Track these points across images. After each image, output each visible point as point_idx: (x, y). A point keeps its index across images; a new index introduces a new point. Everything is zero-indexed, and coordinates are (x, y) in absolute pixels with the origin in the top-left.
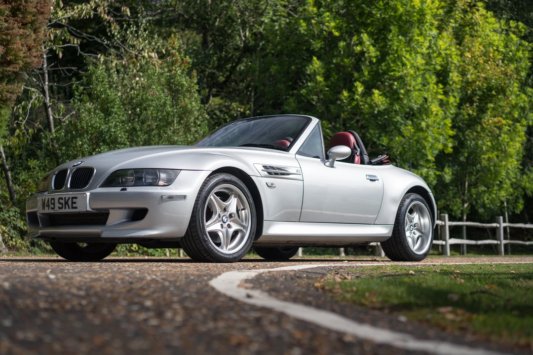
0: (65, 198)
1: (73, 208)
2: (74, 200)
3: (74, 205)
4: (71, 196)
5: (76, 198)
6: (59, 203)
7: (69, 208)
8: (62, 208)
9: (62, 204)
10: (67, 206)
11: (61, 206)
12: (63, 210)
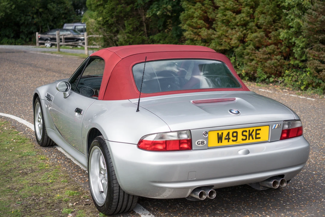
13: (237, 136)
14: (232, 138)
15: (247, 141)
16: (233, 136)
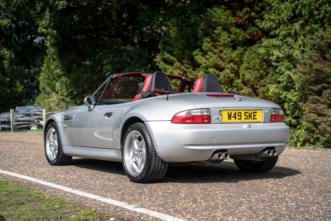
13: (241, 116)
14: (238, 117)
15: (248, 120)
16: (239, 116)
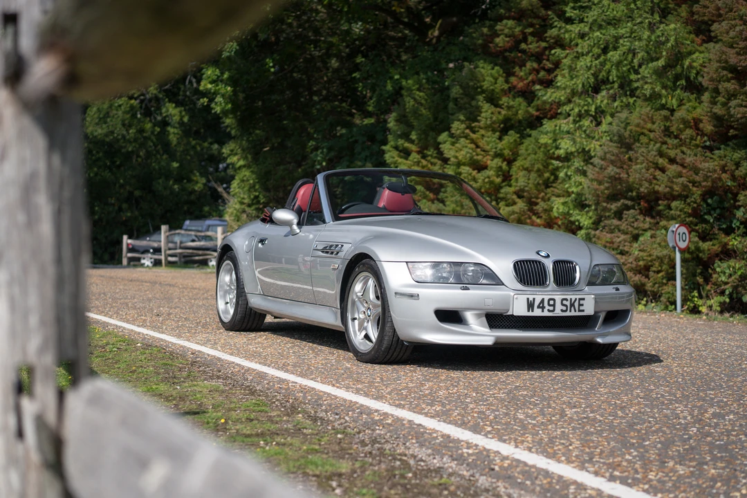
0: (571, 299)
1: (580, 311)
2: (582, 302)
3: (581, 308)
4: (578, 297)
5: (584, 299)
6: (563, 305)
7: (575, 311)
8: (566, 311)
9: (566, 306)
10: (573, 308)
11: (564, 308)
12: (568, 314)
